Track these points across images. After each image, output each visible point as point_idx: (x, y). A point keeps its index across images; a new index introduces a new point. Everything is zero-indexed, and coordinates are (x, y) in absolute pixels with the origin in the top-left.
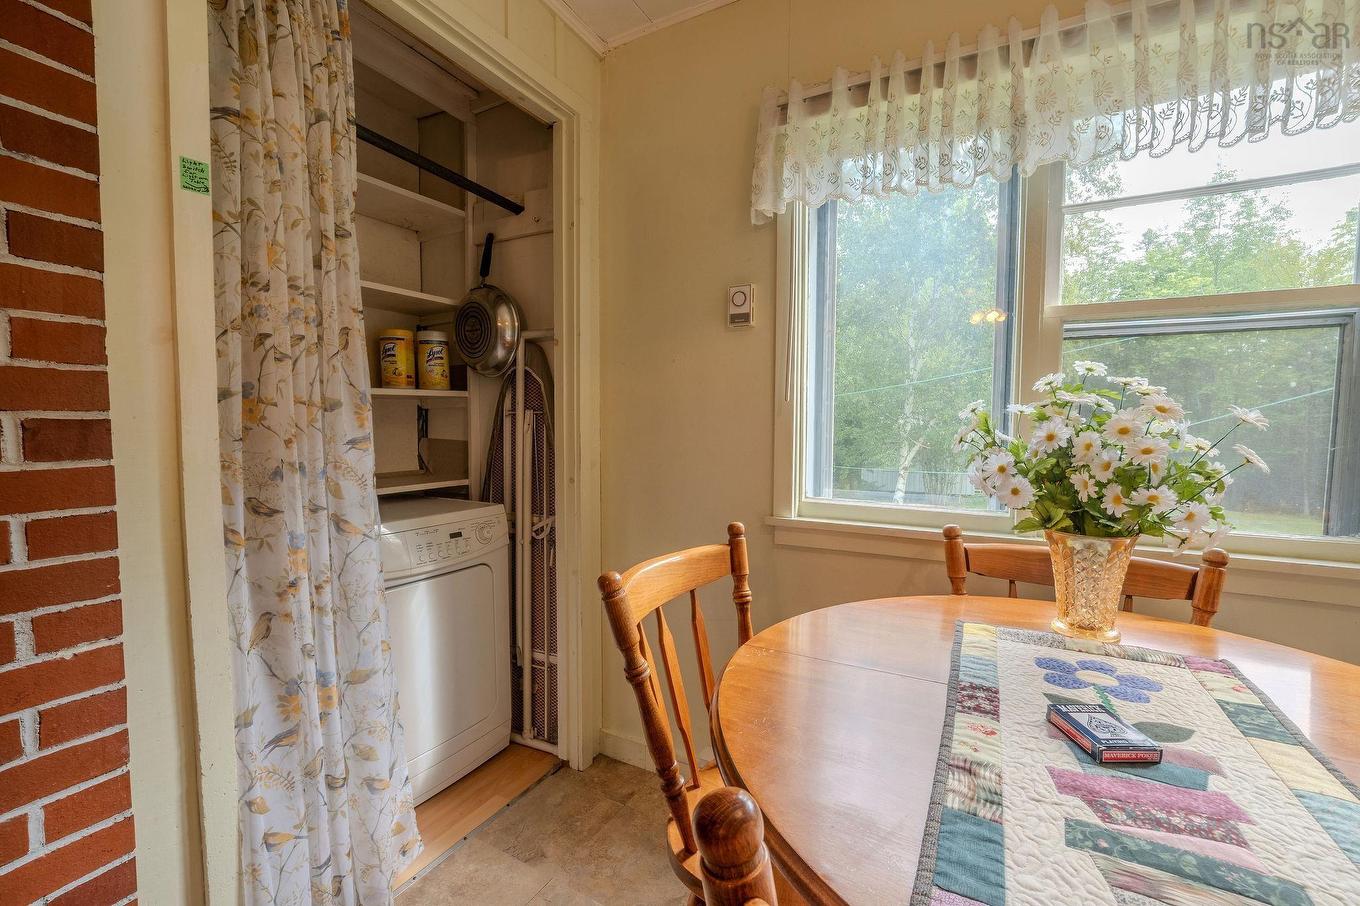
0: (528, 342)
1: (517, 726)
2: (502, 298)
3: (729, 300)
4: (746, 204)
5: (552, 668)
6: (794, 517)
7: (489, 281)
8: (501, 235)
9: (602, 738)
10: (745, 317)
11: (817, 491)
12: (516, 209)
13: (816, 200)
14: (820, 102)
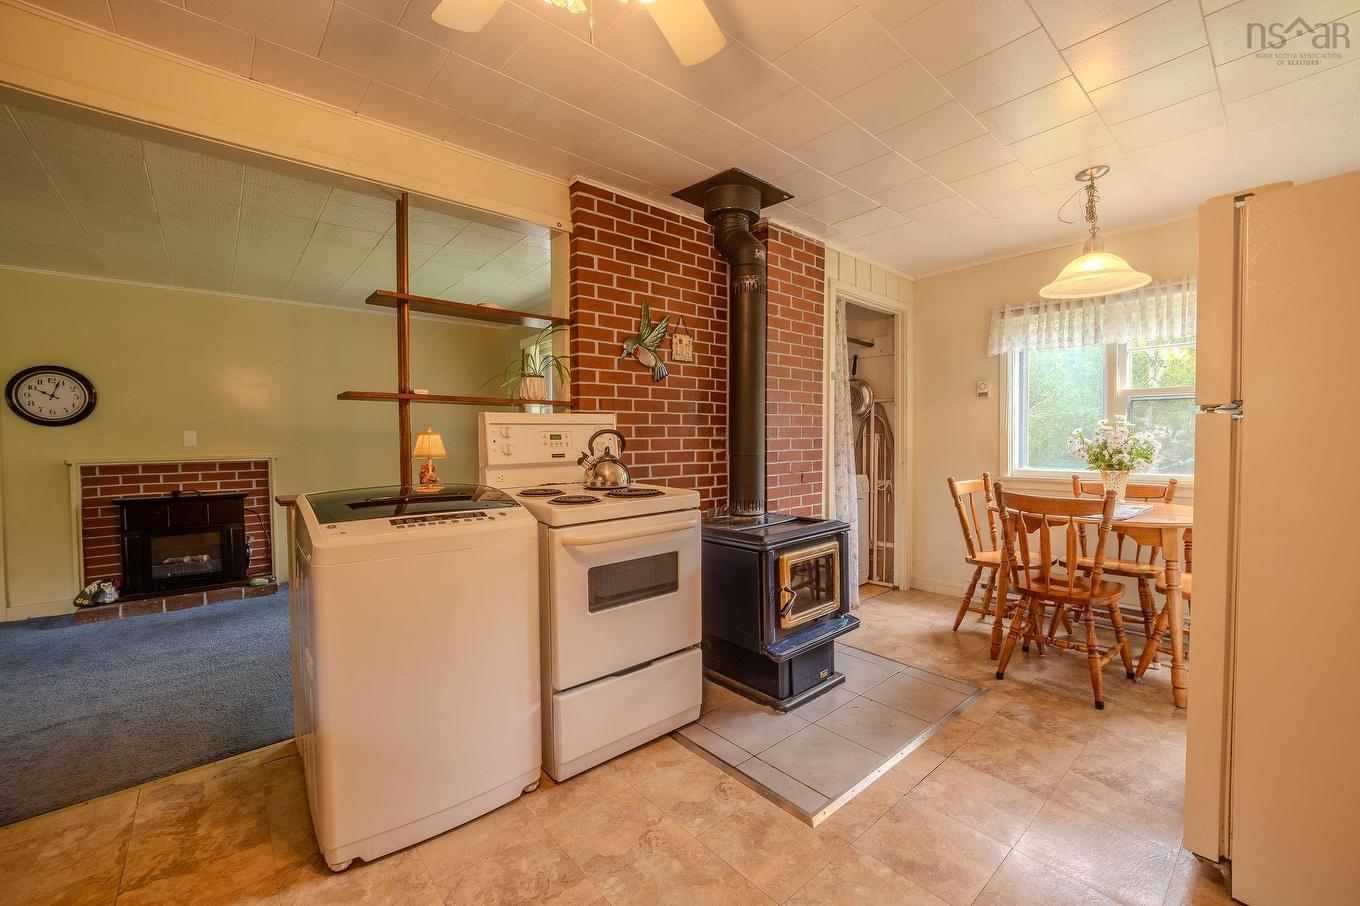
0: (876, 403)
1: (870, 577)
2: (864, 383)
3: (977, 386)
4: (986, 347)
5: (890, 551)
6: (1009, 475)
7: (856, 376)
8: (860, 356)
9: (913, 580)
10: (986, 394)
11: (1021, 465)
12: (871, 345)
13: (1017, 349)
14: (1019, 312)
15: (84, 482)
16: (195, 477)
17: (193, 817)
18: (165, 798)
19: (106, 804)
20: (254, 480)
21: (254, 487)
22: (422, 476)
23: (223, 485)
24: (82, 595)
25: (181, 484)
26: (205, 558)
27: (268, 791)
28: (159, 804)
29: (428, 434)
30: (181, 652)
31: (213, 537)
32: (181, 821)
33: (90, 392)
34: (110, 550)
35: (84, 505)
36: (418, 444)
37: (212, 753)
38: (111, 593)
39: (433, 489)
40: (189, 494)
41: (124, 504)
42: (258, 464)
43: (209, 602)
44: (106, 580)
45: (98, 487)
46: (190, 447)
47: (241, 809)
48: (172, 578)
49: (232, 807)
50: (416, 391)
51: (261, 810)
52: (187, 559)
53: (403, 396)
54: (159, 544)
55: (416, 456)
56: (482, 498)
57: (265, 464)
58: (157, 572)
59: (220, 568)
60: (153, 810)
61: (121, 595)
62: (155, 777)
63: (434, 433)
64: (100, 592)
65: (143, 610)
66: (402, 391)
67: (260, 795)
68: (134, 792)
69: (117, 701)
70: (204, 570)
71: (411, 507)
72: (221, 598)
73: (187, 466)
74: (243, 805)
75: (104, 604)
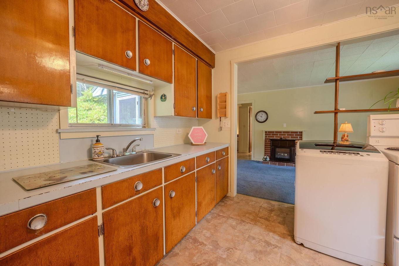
15: (265, 135)
16: (285, 135)
17: (272, 211)
18: (268, 204)
19: (259, 200)
20: (299, 136)
21: (299, 138)
22: (342, 138)
23: (291, 137)
24: (264, 158)
25: (282, 136)
26: (286, 155)
27: (287, 214)
28: (267, 205)
29: (346, 124)
30: (278, 175)
31: (288, 150)
32: (269, 210)
33: (267, 115)
34: (268, 150)
35: (265, 139)
36: (341, 127)
37: (278, 200)
38: (268, 159)
39: (346, 143)
40: (284, 139)
41: (271, 140)
42: (300, 132)
43: (286, 166)
44: (268, 156)
45: (268, 136)
46: (284, 128)
47: (280, 215)
48: (279, 158)
49: (279, 213)
50: (340, 109)
51: (284, 218)
52: (282, 154)
53: (336, 111)
54: (278, 150)
55: (340, 131)
56: (367, 148)
57: (301, 132)
58: (276, 156)
59: (289, 158)
60: (265, 205)
61: (270, 160)
62: (267, 199)
63: (348, 123)
64: (267, 158)
65: (273, 164)
66: (335, 109)
67: (285, 214)
68: (263, 200)
69: (265, 181)
70: (285, 158)
71: (336, 148)
72: (289, 165)
73: (284, 132)
74: (281, 214)
75: (267, 161)
